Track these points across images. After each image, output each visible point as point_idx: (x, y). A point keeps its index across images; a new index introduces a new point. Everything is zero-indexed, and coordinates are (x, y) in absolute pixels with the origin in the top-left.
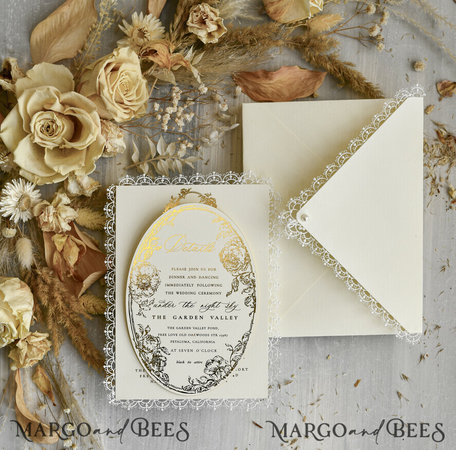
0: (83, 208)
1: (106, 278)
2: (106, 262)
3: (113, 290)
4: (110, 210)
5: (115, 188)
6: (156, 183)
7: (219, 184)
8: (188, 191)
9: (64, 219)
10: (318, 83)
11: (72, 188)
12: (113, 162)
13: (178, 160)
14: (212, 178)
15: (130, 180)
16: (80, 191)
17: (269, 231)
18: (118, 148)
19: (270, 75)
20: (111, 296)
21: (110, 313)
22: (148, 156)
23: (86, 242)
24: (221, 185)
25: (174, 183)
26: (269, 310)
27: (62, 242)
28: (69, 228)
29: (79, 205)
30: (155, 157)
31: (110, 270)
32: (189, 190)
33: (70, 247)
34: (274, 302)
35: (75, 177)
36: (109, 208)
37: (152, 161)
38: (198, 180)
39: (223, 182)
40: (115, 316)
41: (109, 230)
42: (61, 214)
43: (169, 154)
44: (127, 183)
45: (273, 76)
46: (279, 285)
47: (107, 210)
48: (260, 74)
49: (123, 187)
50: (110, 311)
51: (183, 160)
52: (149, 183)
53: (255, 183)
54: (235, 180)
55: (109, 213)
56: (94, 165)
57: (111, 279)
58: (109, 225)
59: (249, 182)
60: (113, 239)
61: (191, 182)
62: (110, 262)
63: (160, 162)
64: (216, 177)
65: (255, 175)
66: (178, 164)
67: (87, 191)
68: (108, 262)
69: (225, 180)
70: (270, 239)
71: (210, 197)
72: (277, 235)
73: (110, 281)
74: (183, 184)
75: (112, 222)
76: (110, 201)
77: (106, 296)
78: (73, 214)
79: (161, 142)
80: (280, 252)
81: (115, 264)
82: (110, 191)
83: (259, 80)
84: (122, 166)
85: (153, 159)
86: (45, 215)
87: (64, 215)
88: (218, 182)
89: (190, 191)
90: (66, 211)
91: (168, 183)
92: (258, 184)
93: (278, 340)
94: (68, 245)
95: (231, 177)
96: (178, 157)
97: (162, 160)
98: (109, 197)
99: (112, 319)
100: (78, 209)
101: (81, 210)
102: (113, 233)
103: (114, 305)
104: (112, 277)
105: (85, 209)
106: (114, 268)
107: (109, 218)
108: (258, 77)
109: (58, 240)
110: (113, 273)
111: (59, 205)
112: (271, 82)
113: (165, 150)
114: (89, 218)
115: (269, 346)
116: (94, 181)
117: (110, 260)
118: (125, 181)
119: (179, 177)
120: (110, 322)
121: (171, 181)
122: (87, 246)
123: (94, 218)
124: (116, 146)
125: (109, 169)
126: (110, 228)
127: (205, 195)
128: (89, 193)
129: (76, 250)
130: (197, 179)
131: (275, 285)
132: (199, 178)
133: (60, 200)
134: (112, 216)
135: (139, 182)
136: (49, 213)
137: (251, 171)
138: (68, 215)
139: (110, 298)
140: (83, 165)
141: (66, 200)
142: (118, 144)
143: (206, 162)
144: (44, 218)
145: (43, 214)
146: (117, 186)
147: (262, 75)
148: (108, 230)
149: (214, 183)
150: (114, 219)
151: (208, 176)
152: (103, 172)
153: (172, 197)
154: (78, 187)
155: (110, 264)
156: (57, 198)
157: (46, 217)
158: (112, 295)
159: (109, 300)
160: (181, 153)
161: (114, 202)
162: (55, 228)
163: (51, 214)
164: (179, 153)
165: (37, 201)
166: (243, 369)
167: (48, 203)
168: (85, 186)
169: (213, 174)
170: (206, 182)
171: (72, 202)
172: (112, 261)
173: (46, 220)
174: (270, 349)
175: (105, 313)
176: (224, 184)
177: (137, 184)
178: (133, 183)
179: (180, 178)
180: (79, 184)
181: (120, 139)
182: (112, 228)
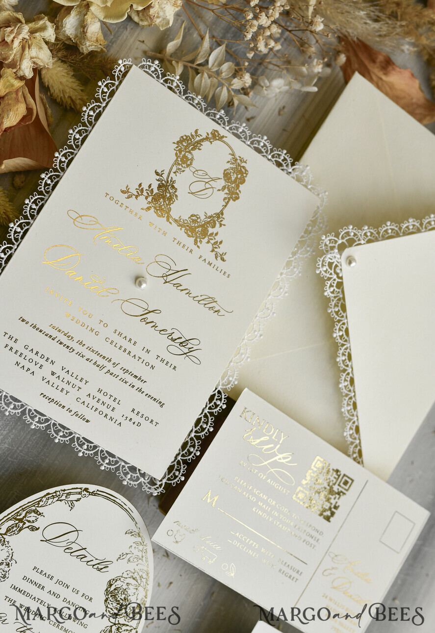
0: (62, 61)
1: (43, 176)
2: (57, 155)
3: (42, 199)
4: (106, 90)
5: (131, 66)
6: (187, 98)
7: (263, 156)
8: (221, 138)
9: (31, 58)
10: (428, 118)
11: (70, 24)
12: (136, 34)
13: (228, 89)
14: (259, 142)
15: (156, 70)
16: (76, 36)
17: (290, 258)
18: (160, 19)
19: (390, 68)
20: (34, 206)
21: (19, 230)
22: (190, 57)
23: (39, 109)
24: (265, 159)
25: (208, 115)
26: (231, 362)
27: (12, 86)
28: (29, 74)
29: (60, 55)
30: (199, 65)
31: (56, 170)
32: (223, 137)
33: (17, 101)
34: (242, 354)
35: (84, 12)
36: (106, 86)
37: (192, 68)
38: (241, 133)
39: (270, 157)
40: (22, 238)
41: (89, 116)
42: (32, 47)
43: (222, 73)
44: (150, 72)
45: (393, 72)
46: (261, 335)
47: (103, 87)
48: (380, 58)
49: (141, 71)
50: (20, 226)
51: (233, 93)
52: (178, 92)
53: (306, 186)
54: (285, 165)
55: (103, 92)
56: (124, 15)
57: (49, 182)
58: (92, 109)
59: (299, 180)
60: (86, 131)
61: (230, 129)
62: (63, 159)
63: (202, 77)
64: (265, 145)
65: (311, 176)
66: (224, 95)
67: (88, 43)
68: (60, 157)
69: (273, 157)
70: (284, 269)
71: (243, 164)
72: (295, 270)
73: (46, 184)
74: (220, 124)
75: (99, 107)
76: (113, 78)
77: (27, 201)
78: (46, 60)
79: (219, 51)
80: (286, 293)
81: (68, 166)
82: (122, 65)
83: (372, 64)
84: (144, 47)
85: (194, 66)
86: (12, 32)
87: (34, 52)
88: (263, 152)
89: (224, 139)
90: (41, 48)
91: (201, 110)
92: (309, 189)
93: (218, 408)
94: (14, 95)
95: (282, 158)
96: (230, 85)
97: (206, 75)
98: (115, 72)
99: (17, 240)
100: (56, 59)
101: (59, 63)
102: (90, 123)
103: (31, 221)
104: (52, 181)
105: (65, 66)
106: (63, 170)
107: (98, 100)
108: (374, 61)
109: (10, 78)
110: (58, 176)
111: (37, 34)
112: (384, 78)
113: (220, 64)
114: (64, 80)
115: (203, 410)
116: (102, 38)
117: (64, 155)
118: (150, 66)
119: (219, 111)
120: (10, 241)
121: (206, 109)
122: (37, 115)
123: (70, 85)
124: (161, 14)
125: (125, 37)
126: (91, 113)
127: (238, 158)
128: (88, 47)
129: (21, 110)
130: (240, 130)
131: (256, 333)
132: (243, 131)
133: (43, 29)
134: (104, 100)
135: (166, 81)
136: (18, 34)
137: (308, 168)
138: (40, 57)
139: (31, 208)
140: (109, 4)
141: (50, 33)
142: (167, 12)
143: (249, 117)
144: (8, 36)
145: (9, 29)
146: (134, 66)
147: (381, 62)
148: (86, 114)
149: (258, 150)
150: (104, 105)
151: (255, 137)
152: (114, 35)
153: (196, 131)
154: (76, 29)
155: (61, 162)
156: (41, 22)
157: (12, 36)
158: (37, 205)
159: (28, 209)
160: (237, 84)
161: (117, 83)
162: (10, 60)
163: (21, 37)
164: (235, 81)
165: (8, 7)
166: (152, 421)
167: (24, 21)
168: (89, 35)
169: (262, 139)
170: (249, 143)
171: (54, 44)
172: (66, 158)
173: (8, 39)
174: (202, 413)
175: (12, 225)
176: (269, 160)
177: (162, 81)
178: (158, 77)
179: (220, 114)
180: (82, 26)
181: (173, 8)
182: (94, 115)
